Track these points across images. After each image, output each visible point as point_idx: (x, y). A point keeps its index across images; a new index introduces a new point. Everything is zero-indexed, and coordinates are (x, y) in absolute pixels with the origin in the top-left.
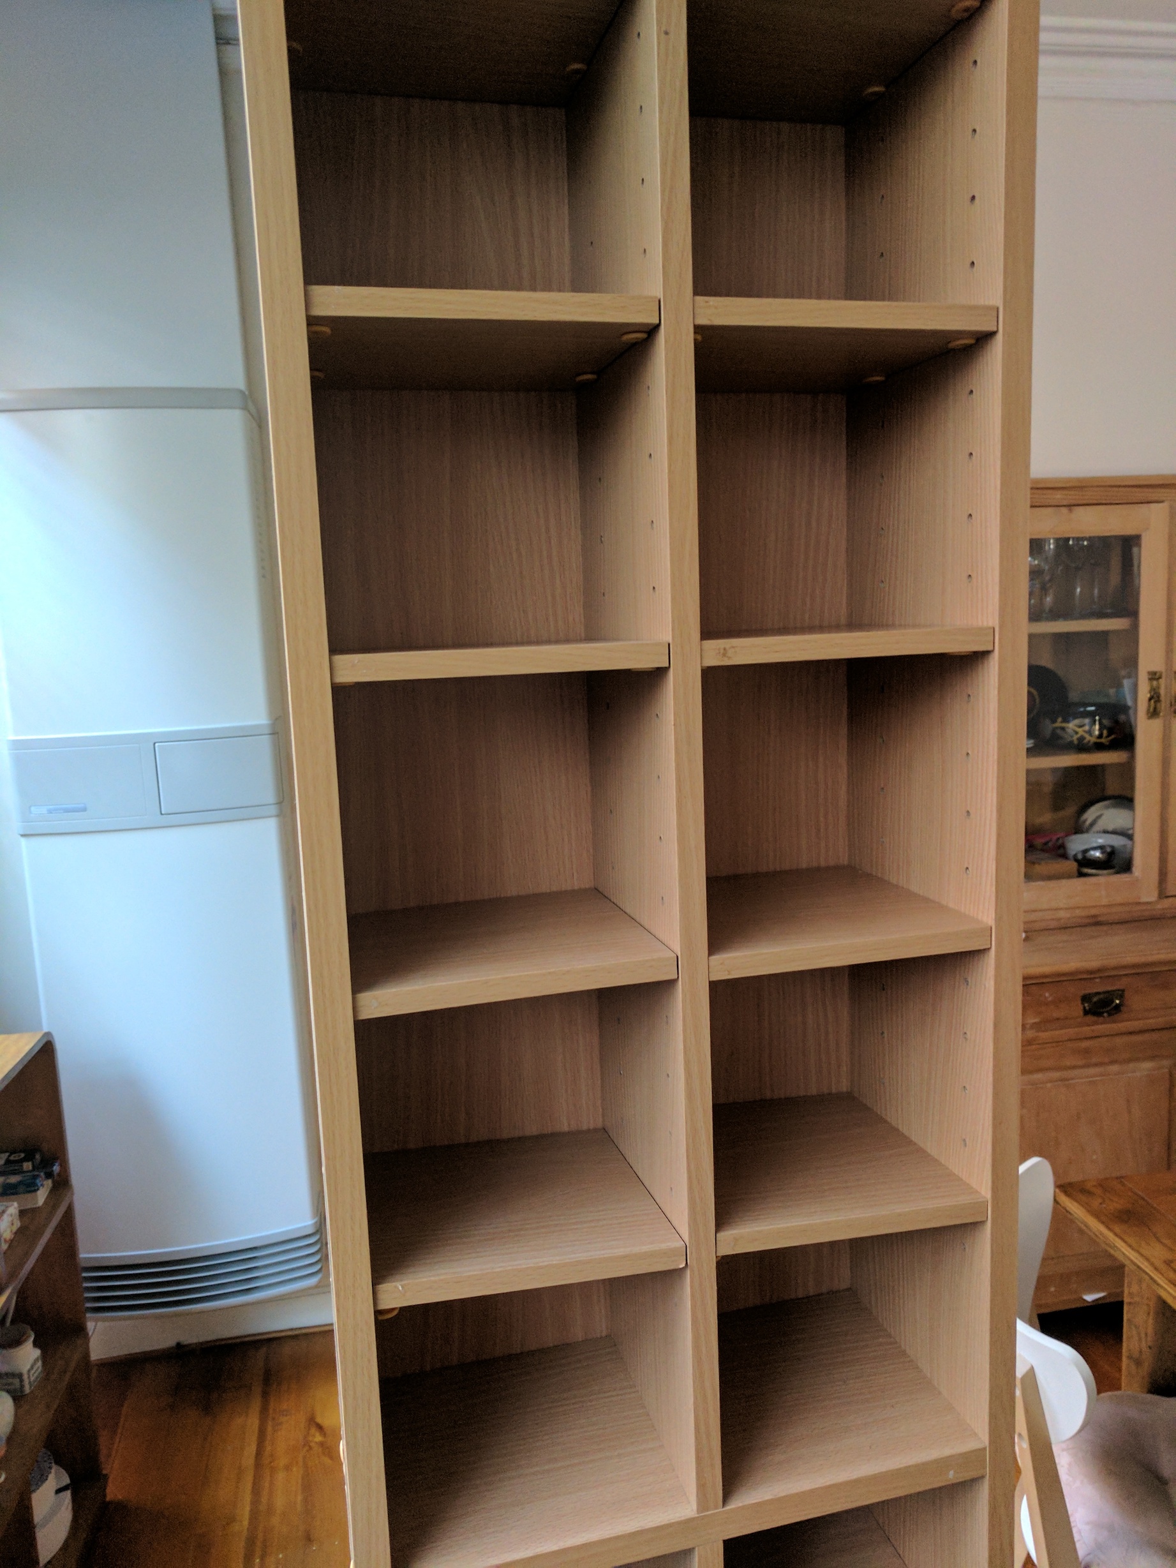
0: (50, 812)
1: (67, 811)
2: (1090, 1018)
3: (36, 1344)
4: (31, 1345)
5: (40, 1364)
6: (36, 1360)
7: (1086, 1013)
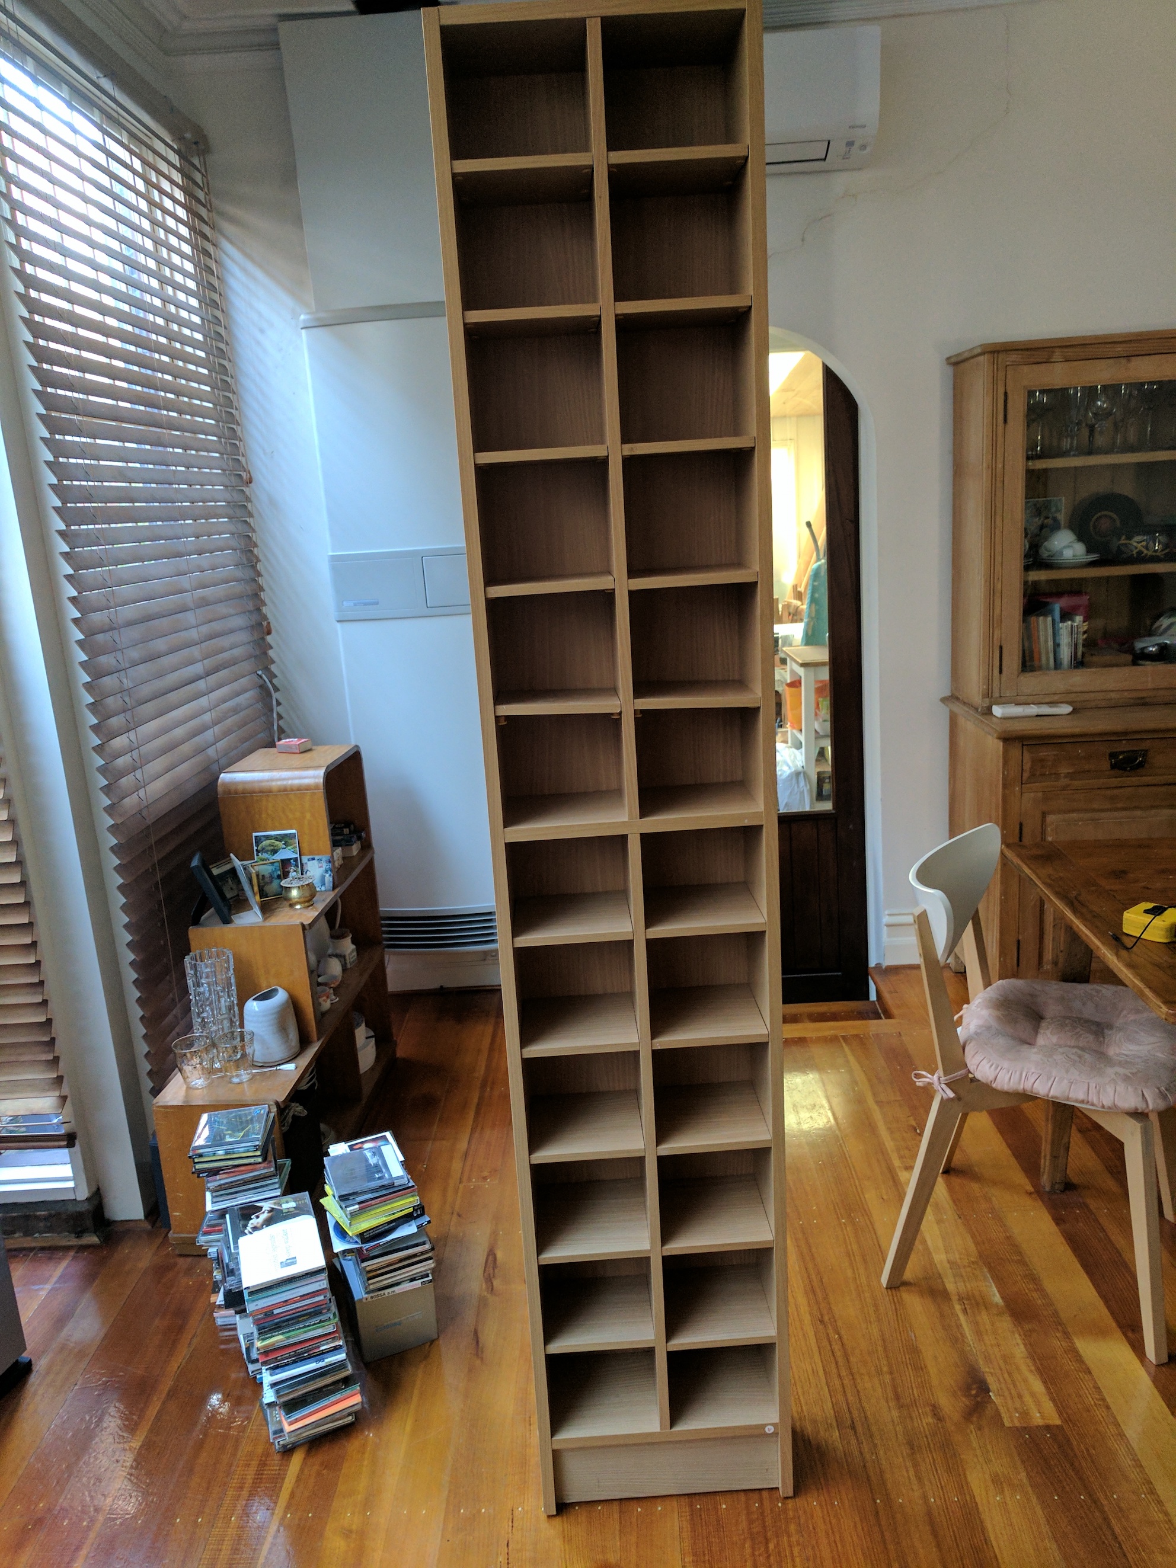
0: (355, 605)
1: (366, 604)
2: (1117, 772)
3: (353, 942)
4: (350, 941)
5: (355, 953)
6: (353, 951)
7: (1113, 767)
